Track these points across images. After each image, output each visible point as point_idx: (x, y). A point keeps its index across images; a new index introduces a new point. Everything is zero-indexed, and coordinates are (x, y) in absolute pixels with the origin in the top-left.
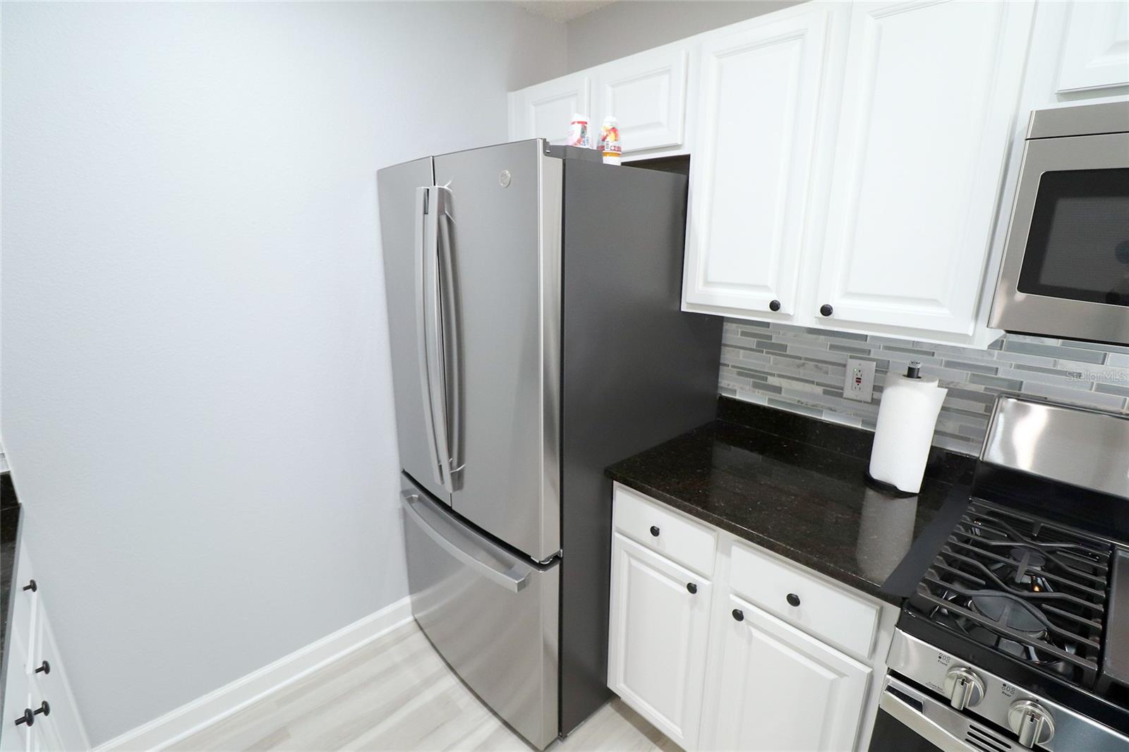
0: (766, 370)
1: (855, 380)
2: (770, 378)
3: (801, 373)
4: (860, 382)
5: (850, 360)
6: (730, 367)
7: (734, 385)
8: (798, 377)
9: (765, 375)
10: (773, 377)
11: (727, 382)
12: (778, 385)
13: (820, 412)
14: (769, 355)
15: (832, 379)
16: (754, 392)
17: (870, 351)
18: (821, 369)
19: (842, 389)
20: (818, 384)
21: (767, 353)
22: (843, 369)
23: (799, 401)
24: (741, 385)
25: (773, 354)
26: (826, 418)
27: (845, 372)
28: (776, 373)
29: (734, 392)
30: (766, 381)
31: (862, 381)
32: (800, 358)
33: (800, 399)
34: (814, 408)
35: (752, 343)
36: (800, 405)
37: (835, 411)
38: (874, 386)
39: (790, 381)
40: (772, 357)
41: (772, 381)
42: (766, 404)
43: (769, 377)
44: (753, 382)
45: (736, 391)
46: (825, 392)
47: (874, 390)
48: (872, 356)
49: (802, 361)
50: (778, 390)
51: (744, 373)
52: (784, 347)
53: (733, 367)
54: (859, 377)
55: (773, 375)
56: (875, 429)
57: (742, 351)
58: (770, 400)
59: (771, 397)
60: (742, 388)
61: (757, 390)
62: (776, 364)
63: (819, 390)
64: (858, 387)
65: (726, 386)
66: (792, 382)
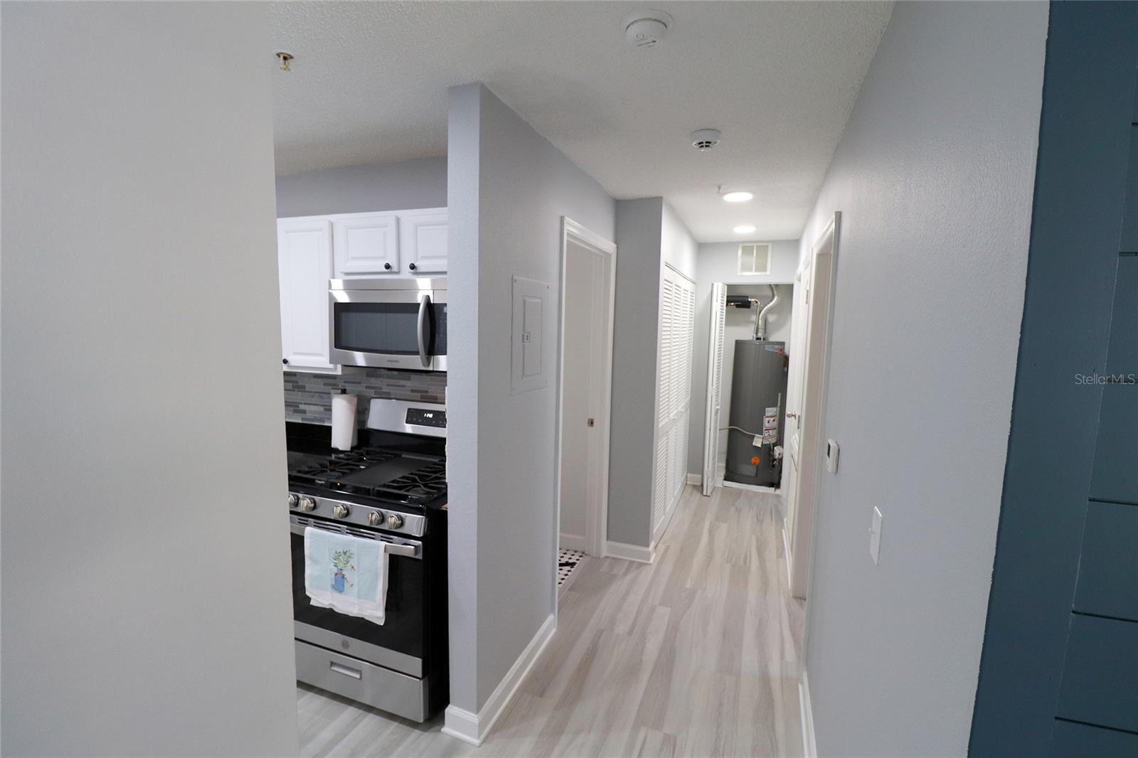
2: (300, 406)
3: (313, 401)
8: (312, 403)
12: (305, 409)
13: (324, 421)
20: (322, 406)
21: (297, 391)
25: (300, 391)
32: (312, 392)
34: (321, 419)
35: (290, 386)
36: (315, 419)
39: (308, 405)
40: (300, 393)
41: (302, 407)
42: (300, 421)
46: (324, 410)
49: (313, 394)
50: (305, 412)
52: (304, 387)
55: (301, 404)
58: (303, 419)
60: (289, 414)
61: (296, 414)
62: (302, 397)
63: (322, 409)
66: (311, 406)
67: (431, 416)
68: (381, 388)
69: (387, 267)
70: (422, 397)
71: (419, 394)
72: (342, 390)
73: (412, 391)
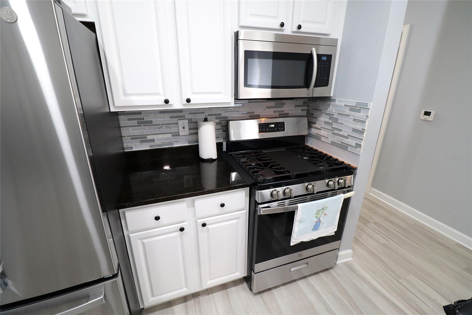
0: (145, 134)
1: (182, 128)
3: (162, 131)
4: (184, 128)
5: (179, 121)
6: (126, 137)
7: (131, 145)
8: (160, 133)
9: (146, 136)
10: (149, 136)
11: (126, 145)
12: (152, 138)
14: (145, 127)
15: (174, 129)
16: (142, 145)
17: (185, 116)
18: (169, 127)
19: (179, 132)
20: (169, 133)
21: (144, 126)
22: (177, 125)
23: (163, 143)
24: (134, 144)
25: (146, 126)
26: (175, 145)
27: (178, 126)
28: (150, 133)
29: (132, 148)
30: (147, 138)
31: (185, 128)
32: (159, 125)
33: (163, 142)
34: (170, 143)
35: (135, 123)
36: (164, 144)
37: (178, 142)
38: (189, 128)
39: (157, 135)
40: (147, 127)
41: (149, 137)
43: (147, 136)
44: (140, 140)
45: (132, 147)
46: (173, 136)
47: (189, 130)
48: (186, 118)
49: (161, 126)
50: (153, 140)
51: (134, 138)
52: (151, 122)
53: (127, 136)
54: (184, 126)
56: (198, 143)
57: (130, 128)
58: (150, 146)
59: (150, 145)
60: (135, 145)
61: (143, 144)
62: (149, 130)
63: (170, 136)
64: (184, 130)
65: (126, 147)
66: (158, 136)
67: (273, 126)
68: (221, 114)
69: (282, 25)
70: (280, 115)
71: (279, 113)
72: (205, 118)
73: (274, 112)
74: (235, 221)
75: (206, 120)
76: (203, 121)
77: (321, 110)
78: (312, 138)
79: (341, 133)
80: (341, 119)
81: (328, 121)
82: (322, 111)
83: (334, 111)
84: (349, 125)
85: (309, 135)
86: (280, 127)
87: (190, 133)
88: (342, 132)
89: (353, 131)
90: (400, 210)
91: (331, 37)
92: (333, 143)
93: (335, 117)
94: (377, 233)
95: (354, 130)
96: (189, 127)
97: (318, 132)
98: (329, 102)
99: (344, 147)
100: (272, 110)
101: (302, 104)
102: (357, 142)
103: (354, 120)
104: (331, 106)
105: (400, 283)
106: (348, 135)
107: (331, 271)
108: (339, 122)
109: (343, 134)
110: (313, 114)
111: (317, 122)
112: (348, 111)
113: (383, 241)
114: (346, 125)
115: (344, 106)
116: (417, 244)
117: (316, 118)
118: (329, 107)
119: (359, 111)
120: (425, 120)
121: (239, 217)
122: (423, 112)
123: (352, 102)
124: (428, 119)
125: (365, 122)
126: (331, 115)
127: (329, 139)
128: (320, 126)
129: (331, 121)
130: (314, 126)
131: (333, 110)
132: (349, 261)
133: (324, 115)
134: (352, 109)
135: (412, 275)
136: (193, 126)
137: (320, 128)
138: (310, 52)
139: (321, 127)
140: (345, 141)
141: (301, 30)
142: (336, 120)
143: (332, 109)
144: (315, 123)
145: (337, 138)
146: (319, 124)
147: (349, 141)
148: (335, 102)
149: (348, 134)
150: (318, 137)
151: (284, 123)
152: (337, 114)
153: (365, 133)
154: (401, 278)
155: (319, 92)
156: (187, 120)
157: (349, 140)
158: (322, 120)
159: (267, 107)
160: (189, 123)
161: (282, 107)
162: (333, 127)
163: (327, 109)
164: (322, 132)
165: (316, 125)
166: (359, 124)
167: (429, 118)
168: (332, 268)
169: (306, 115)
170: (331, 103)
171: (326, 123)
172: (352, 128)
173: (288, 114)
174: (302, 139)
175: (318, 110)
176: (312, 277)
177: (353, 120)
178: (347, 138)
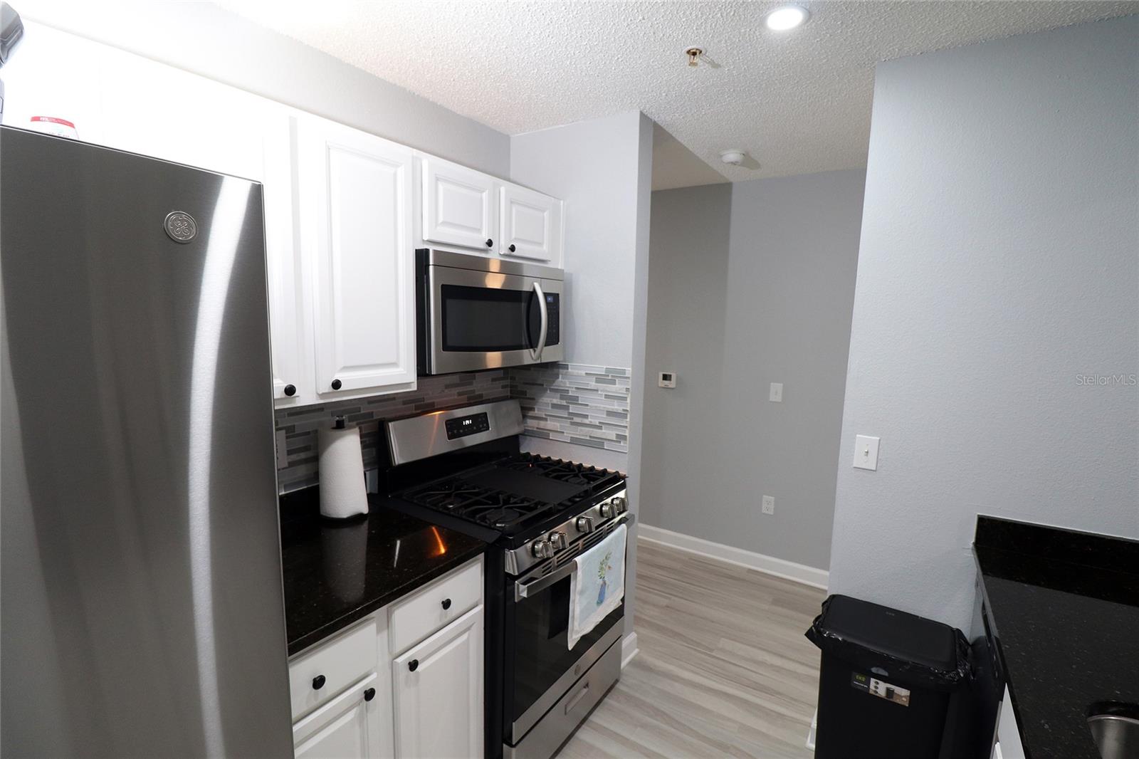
47: (289, 454)
67: (469, 422)
69: (490, 243)
70: (469, 398)
71: (466, 396)
72: (338, 422)
73: (460, 394)
74: (465, 637)
75: (340, 426)
76: (333, 428)
77: (543, 385)
78: (528, 437)
79: (586, 421)
80: (583, 397)
81: (559, 403)
82: (545, 386)
83: (568, 385)
84: (598, 405)
85: (526, 433)
86: (480, 423)
87: (289, 463)
88: (590, 420)
89: (607, 415)
90: (663, 543)
91: (550, 265)
92: (575, 441)
93: (570, 394)
94: (650, 592)
95: (610, 413)
96: (287, 447)
97: (542, 424)
98: (556, 370)
99: (597, 444)
100: (456, 391)
101: (502, 376)
102: (618, 433)
103: (607, 396)
104: (560, 376)
105: (714, 657)
106: (600, 423)
107: (618, 686)
108: (580, 402)
109: (591, 422)
110: (525, 393)
111: (536, 407)
112: (594, 383)
113: (664, 602)
114: (596, 407)
115: (584, 375)
116: (705, 588)
117: (533, 399)
118: (558, 378)
119: (613, 382)
120: (666, 388)
121: (468, 625)
122: (661, 377)
123: (600, 369)
124: (670, 386)
125: (625, 399)
126: (563, 394)
127: (565, 434)
128: (544, 413)
129: (564, 403)
130: (531, 413)
131: (565, 383)
132: (634, 657)
133: (548, 392)
134: (600, 379)
135: (723, 639)
136: (298, 443)
137: (544, 416)
138: (531, 290)
139: (546, 415)
140: (598, 433)
141: (515, 253)
142: (574, 400)
143: (562, 382)
144: (532, 409)
145: (581, 430)
146: (539, 410)
147: (604, 433)
148: (568, 369)
149: (602, 421)
150: (543, 435)
151: (485, 414)
152: (574, 389)
153: (629, 416)
154: (712, 650)
155: (548, 354)
156: (284, 431)
157: (603, 431)
158: (547, 401)
159: (447, 387)
160: (287, 438)
161: (471, 384)
162: (571, 411)
163: (554, 382)
164: (550, 424)
165: (536, 413)
166: (616, 402)
167: (672, 384)
168: (617, 681)
169: (509, 394)
170: (561, 371)
171: (554, 406)
172: (606, 409)
173: (481, 396)
174: (513, 441)
175: (534, 384)
176: (595, 712)
177: (605, 398)
178: (600, 428)
